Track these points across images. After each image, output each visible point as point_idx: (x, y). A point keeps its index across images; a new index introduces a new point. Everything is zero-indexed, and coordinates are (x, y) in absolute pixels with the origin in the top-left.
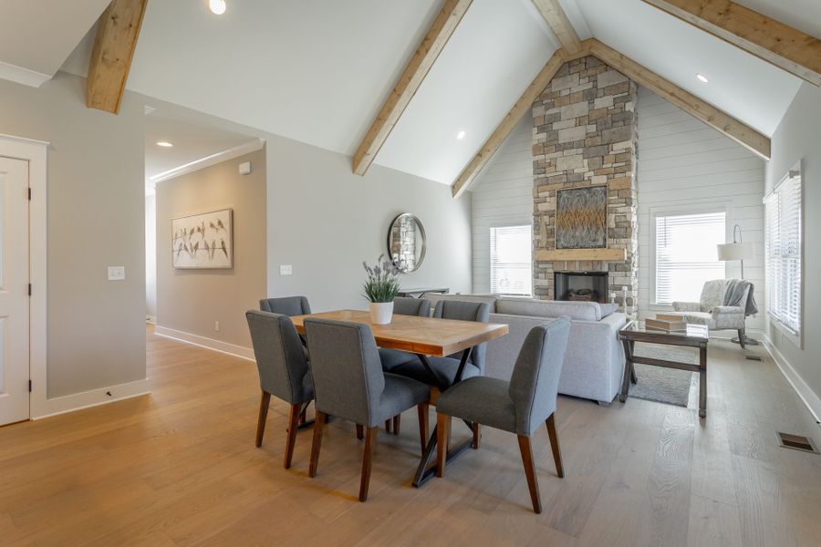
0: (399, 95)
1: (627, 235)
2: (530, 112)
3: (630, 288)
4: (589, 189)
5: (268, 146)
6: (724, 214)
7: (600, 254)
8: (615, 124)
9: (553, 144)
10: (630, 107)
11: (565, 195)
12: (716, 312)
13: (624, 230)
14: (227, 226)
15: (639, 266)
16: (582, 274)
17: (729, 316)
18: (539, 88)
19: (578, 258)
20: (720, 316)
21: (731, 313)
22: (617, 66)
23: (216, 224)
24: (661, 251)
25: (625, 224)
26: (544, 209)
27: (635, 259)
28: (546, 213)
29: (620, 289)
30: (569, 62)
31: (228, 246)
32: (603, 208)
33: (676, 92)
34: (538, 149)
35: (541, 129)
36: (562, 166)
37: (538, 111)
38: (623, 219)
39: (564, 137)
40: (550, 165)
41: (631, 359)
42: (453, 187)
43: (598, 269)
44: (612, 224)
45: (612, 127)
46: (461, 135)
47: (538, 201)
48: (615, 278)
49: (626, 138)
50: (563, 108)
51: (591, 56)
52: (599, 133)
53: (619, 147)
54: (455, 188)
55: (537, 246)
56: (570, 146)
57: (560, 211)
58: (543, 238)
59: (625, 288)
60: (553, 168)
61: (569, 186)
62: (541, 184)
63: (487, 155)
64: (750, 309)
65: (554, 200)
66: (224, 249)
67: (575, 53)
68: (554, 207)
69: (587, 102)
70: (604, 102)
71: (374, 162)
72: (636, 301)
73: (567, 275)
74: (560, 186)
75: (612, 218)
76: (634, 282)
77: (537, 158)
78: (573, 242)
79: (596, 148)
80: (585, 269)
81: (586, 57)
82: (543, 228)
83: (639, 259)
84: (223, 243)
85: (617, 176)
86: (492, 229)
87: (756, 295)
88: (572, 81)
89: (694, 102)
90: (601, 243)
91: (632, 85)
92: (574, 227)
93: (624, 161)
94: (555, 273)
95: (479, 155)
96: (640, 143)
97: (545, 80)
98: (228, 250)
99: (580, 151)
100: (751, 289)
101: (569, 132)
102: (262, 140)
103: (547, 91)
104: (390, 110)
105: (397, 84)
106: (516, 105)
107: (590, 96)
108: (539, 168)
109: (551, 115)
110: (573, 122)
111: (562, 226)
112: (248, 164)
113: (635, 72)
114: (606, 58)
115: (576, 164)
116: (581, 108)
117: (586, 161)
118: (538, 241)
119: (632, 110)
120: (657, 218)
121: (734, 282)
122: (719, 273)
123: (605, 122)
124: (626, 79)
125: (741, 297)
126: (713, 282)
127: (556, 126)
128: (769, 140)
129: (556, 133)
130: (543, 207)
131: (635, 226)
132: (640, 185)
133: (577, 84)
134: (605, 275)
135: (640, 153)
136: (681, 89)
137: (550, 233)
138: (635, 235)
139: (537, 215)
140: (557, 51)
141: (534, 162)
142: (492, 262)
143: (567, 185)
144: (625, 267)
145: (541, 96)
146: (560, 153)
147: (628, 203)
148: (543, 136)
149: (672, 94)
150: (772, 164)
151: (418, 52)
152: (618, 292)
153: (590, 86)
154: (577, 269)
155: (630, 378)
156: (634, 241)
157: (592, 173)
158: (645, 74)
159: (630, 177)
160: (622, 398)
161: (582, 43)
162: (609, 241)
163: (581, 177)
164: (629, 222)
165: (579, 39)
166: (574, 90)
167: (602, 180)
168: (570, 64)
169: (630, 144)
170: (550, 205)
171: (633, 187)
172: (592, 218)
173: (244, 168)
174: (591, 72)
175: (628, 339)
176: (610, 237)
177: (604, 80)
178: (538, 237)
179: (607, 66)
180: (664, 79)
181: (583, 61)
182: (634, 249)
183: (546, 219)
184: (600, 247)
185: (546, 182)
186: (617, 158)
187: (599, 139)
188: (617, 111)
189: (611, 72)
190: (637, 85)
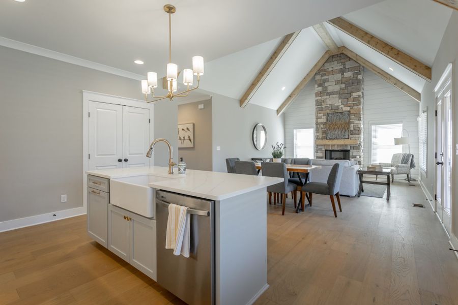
0: (263, 75)
1: (359, 134)
2: (314, 77)
3: (360, 157)
4: (341, 113)
5: (213, 98)
6: (402, 124)
7: (347, 142)
8: (354, 84)
9: (325, 92)
10: (360, 77)
11: (330, 115)
12: (398, 167)
13: (357, 131)
14: (191, 130)
15: (364, 147)
16: (338, 151)
17: (403, 168)
18: (318, 67)
19: (337, 143)
20: (399, 168)
21: (404, 167)
22: (355, 59)
23: (185, 129)
24: (374, 141)
25: (358, 129)
26: (321, 121)
27: (362, 144)
28: (321, 123)
29: (356, 157)
30: (332, 56)
31: (192, 138)
32: (348, 121)
33: (380, 72)
34: (317, 95)
35: (319, 85)
36: (329, 102)
37: (318, 77)
38: (357, 126)
39: (330, 89)
40: (323, 101)
41: (361, 182)
42: (277, 111)
43: (345, 149)
44: (352, 129)
45: (352, 85)
46: (284, 88)
47: (317, 118)
48: (353, 153)
49: (358, 90)
50: (330, 76)
51: (343, 54)
52: (346, 88)
53: (355, 95)
54: (278, 111)
55: (317, 138)
56: (333, 93)
57: (328, 122)
58: (320, 134)
59: (358, 157)
60: (325, 103)
61: (332, 111)
62: (319, 110)
63: (294, 97)
64: (412, 166)
65: (325, 117)
66: (190, 140)
67: (336, 52)
68: (325, 121)
69: (340, 74)
70: (348, 74)
71: (249, 102)
72: (362, 163)
73: (331, 151)
74: (328, 111)
75: (352, 126)
76: (362, 154)
77: (317, 98)
78: (334, 137)
79: (344, 95)
80: (339, 149)
81: (340, 54)
82: (320, 131)
83: (364, 144)
84: (189, 137)
85: (354, 107)
86: (295, 130)
87: (415, 160)
88: (334, 64)
89: (388, 77)
90: (347, 137)
91: (361, 67)
92: (335, 130)
93: (358, 101)
94: (326, 150)
95: (290, 96)
96: (365, 92)
97: (321, 64)
98: (192, 140)
99: (338, 96)
100: (413, 157)
101: (332, 87)
102: (211, 95)
103: (322, 68)
104: (258, 81)
105: (262, 71)
106: (308, 75)
107: (342, 71)
108: (318, 103)
109: (324, 79)
110: (334, 83)
111: (329, 129)
112: (203, 105)
113: (362, 62)
114: (349, 55)
115: (336, 102)
116: (338, 77)
117: (340, 100)
118: (318, 136)
119: (361, 78)
120: (372, 126)
121: (405, 154)
122: (399, 150)
123: (349, 83)
124: (358, 65)
125: (408, 160)
126: (397, 154)
127: (326, 84)
128: (420, 94)
129: (326, 87)
130: (320, 121)
131: (362, 129)
132: (364, 111)
133: (336, 66)
134: (348, 151)
135: (365, 97)
136: (383, 71)
137: (324, 132)
138: (362, 133)
139: (317, 124)
140: (327, 51)
141: (316, 101)
142: (294, 145)
143: (331, 111)
144: (357, 147)
145: (320, 71)
146: (328, 97)
147: (359, 119)
148: (320, 88)
149: (379, 73)
150: (421, 104)
151: (271, 58)
152: (355, 159)
153: (342, 67)
154: (336, 149)
155: (361, 190)
156: (362, 136)
157: (343, 106)
158: (367, 63)
159: (360, 108)
160: (358, 195)
161: (339, 48)
162: (351, 136)
163: (338, 107)
164: (360, 128)
165: (337, 46)
166: (335, 68)
167: (348, 109)
168: (333, 56)
169: (360, 93)
170: (324, 120)
171: (362, 112)
172: (343, 126)
173: (201, 106)
174: (342, 61)
175: (361, 174)
176: (351, 134)
177: (348, 64)
178: (317, 134)
179: (350, 59)
180: (375, 66)
181: (339, 56)
182: (362, 140)
183: (322, 126)
184: (346, 139)
185: (322, 109)
186: (354, 99)
187: (346, 90)
188: (355, 78)
189: (352, 61)
190: (363, 67)
